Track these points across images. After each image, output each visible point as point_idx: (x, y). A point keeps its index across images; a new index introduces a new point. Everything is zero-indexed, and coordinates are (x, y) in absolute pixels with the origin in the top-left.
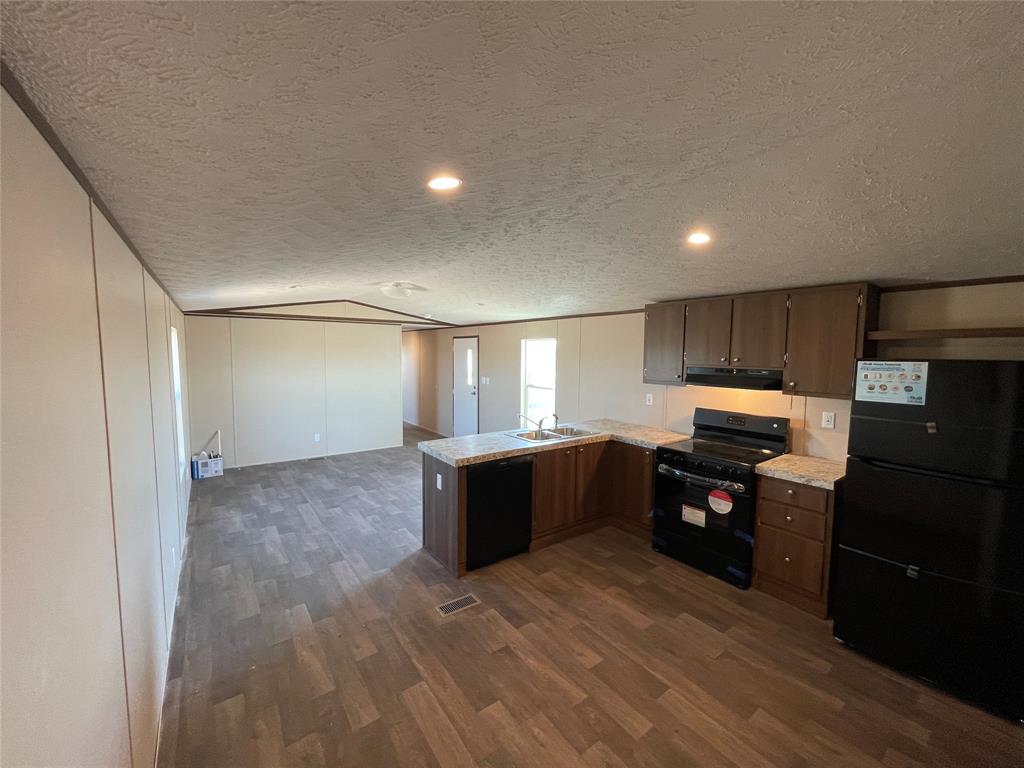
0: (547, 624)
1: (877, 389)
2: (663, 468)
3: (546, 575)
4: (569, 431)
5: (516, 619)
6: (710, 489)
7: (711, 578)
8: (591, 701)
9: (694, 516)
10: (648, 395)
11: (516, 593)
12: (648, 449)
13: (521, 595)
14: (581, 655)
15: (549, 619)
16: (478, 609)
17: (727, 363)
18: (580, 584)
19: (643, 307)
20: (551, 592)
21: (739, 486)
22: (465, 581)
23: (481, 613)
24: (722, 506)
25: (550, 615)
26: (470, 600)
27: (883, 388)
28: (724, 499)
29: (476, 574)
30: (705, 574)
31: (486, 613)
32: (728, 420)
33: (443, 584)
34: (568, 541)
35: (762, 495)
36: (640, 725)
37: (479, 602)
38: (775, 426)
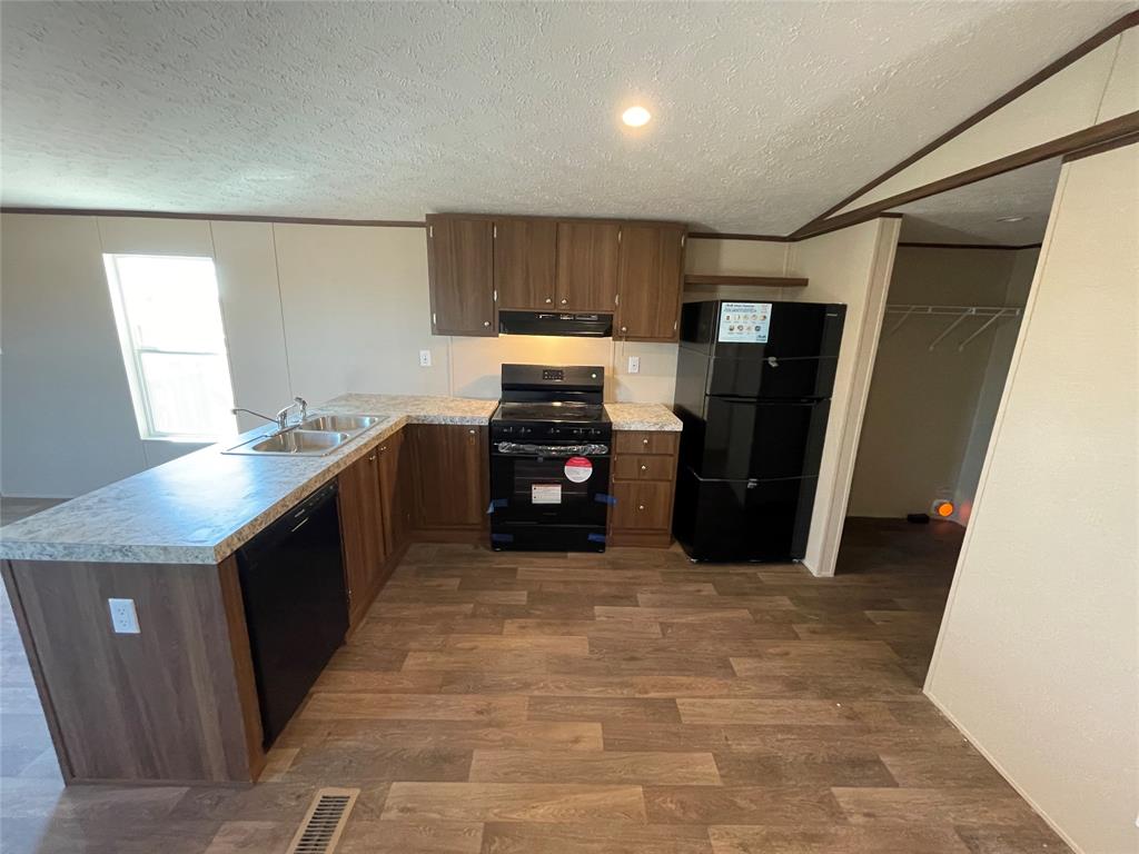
0: (494, 735)
1: (736, 330)
2: (504, 447)
3: (410, 663)
4: (329, 422)
5: (446, 764)
6: (565, 460)
7: (570, 555)
8: (652, 790)
9: (546, 494)
10: (422, 353)
11: (399, 724)
12: (473, 427)
13: (409, 721)
14: (576, 741)
15: (489, 725)
16: (369, 808)
17: (552, 306)
18: (467, 645)
19: (423, 219)
20: (449, 682)
21: (594, 448)
22: (276, 779)
23: (381, 809)
24: (579, 473)
25: (484, 718)
26: (331, 807)
27: (740, 328)
28: (584, 465)
29: (285, 746)
30: (563, 554)
31: (389, 803)
32: (544, 375)
33: (227, 826)
34: (384, 593)
35: (618, 451)
36: (704, 768)
37: (354, 793)
38: (594, 376)
